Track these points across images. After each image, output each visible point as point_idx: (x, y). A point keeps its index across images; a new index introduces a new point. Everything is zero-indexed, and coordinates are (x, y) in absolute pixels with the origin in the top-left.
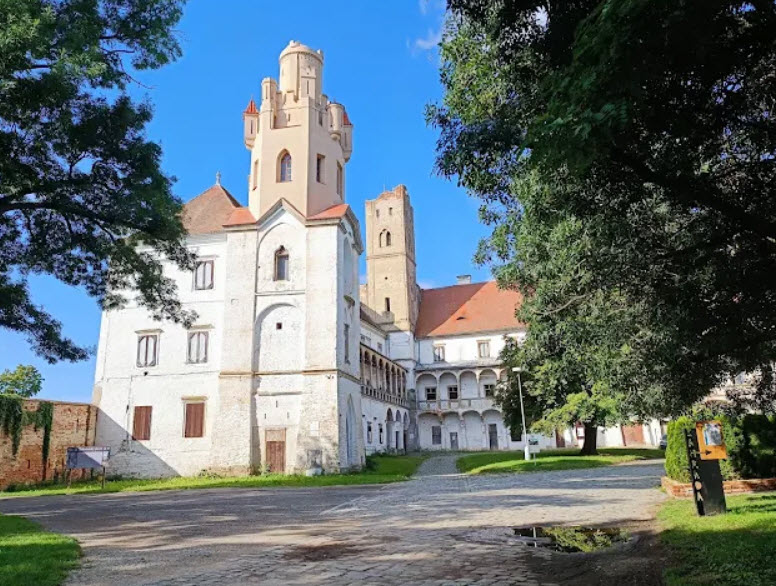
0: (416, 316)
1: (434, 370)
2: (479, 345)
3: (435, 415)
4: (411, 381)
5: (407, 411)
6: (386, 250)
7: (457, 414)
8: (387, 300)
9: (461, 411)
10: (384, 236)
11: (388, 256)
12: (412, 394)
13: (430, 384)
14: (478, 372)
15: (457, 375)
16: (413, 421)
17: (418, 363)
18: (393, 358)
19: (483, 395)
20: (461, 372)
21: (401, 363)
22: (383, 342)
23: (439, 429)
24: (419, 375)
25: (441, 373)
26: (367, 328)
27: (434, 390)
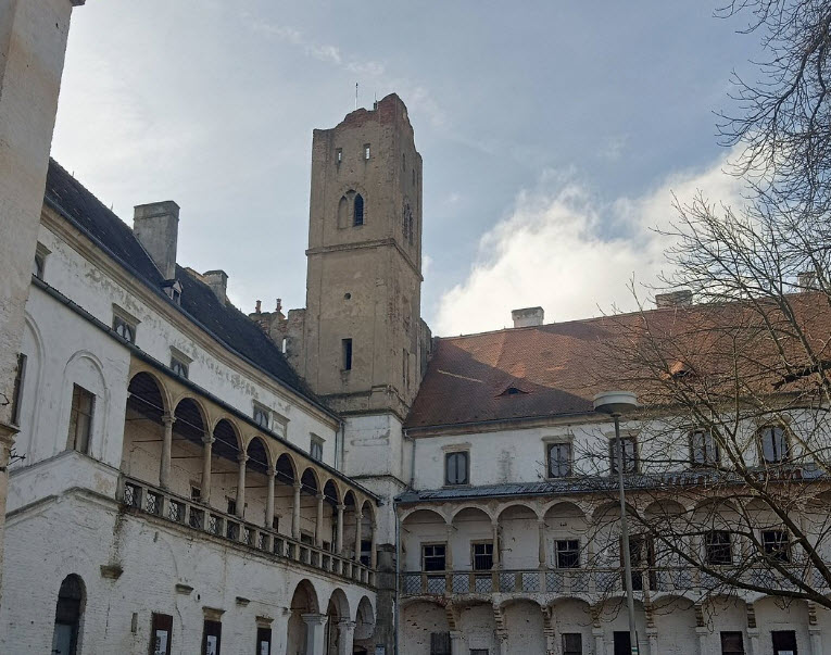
0: (415, 387)
1: (440, 501)
2: (549, 448)
3: (440, 606)
4: (387, 525)
5: (372, 596)
6: (353, 235)
7: (489, 603)
8: (348, 343)
9: (498, 599)
10: (351, 204)
11: (356, 247)
12: (387, 556)
13: (433, 535)
14: (540, 509)
15: (494, 512)
16: (384, 619)
17: (409, 487)
18: (348, 472)
19: (551, 560)
20: (502, 507)
21: (367, 485)
22: (327, 434)
23: (447, 639)
24: (406, 513)
25: (457, 509)
26: (275, 392)
27: (441, 549)
